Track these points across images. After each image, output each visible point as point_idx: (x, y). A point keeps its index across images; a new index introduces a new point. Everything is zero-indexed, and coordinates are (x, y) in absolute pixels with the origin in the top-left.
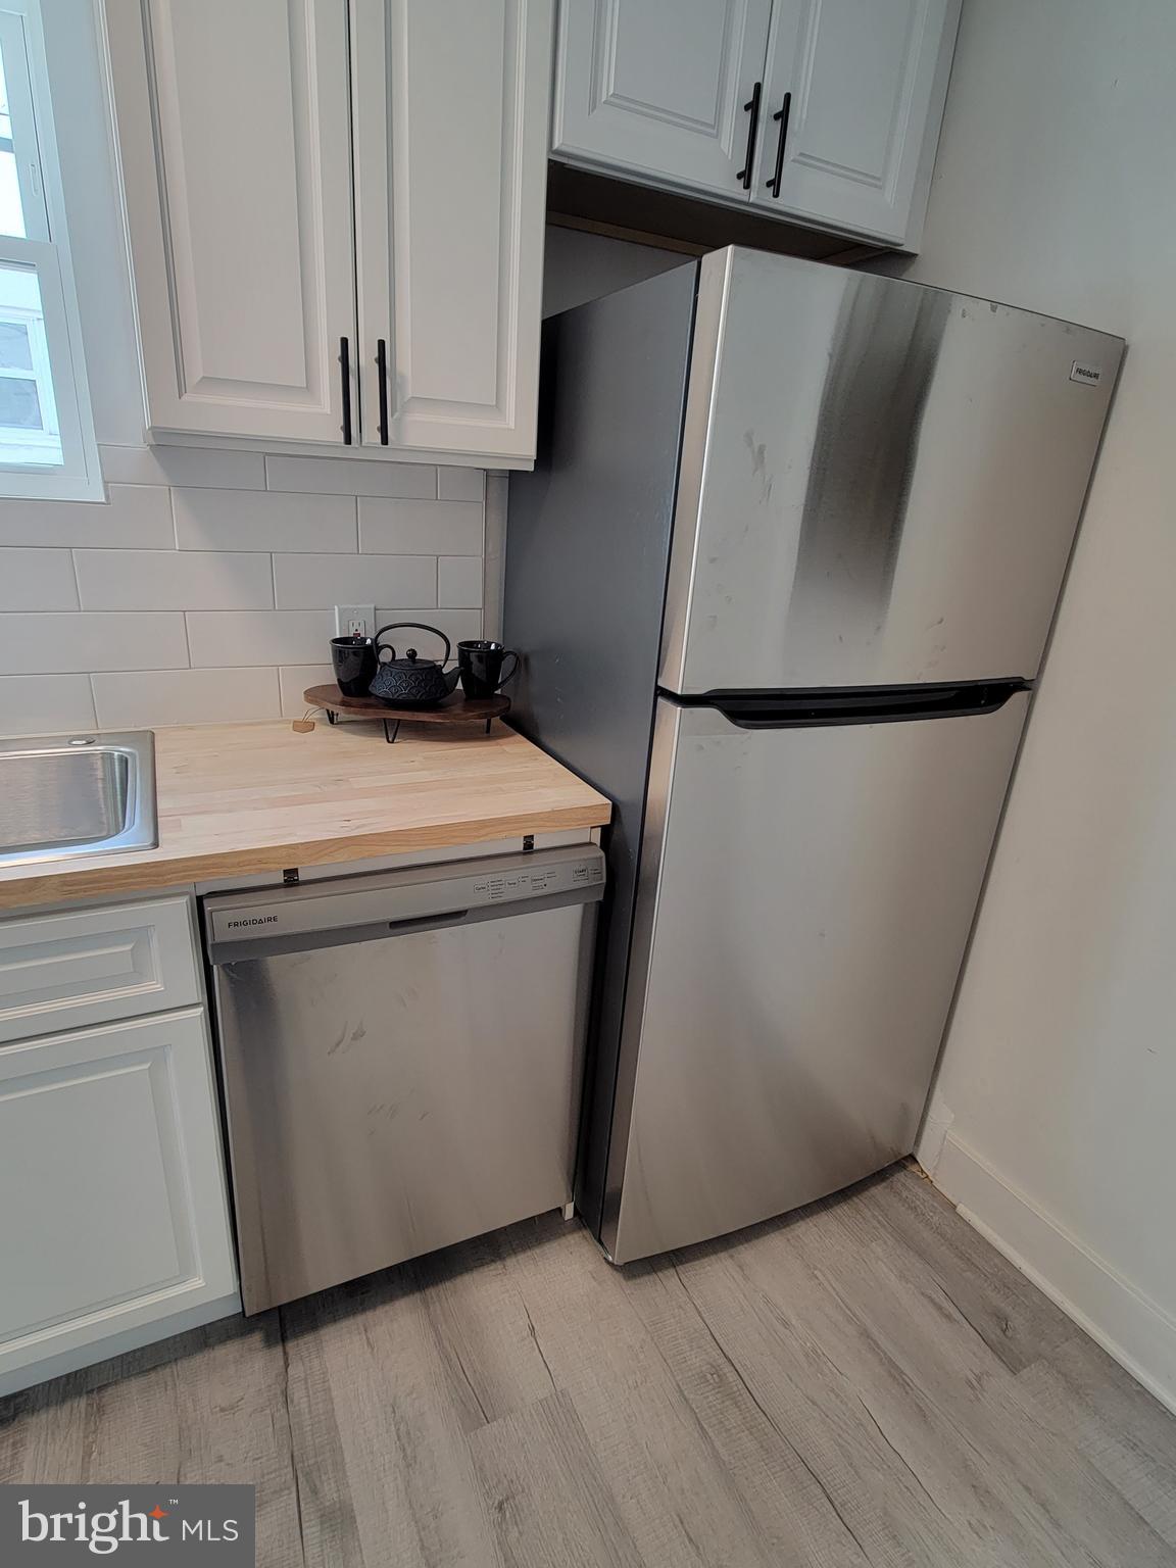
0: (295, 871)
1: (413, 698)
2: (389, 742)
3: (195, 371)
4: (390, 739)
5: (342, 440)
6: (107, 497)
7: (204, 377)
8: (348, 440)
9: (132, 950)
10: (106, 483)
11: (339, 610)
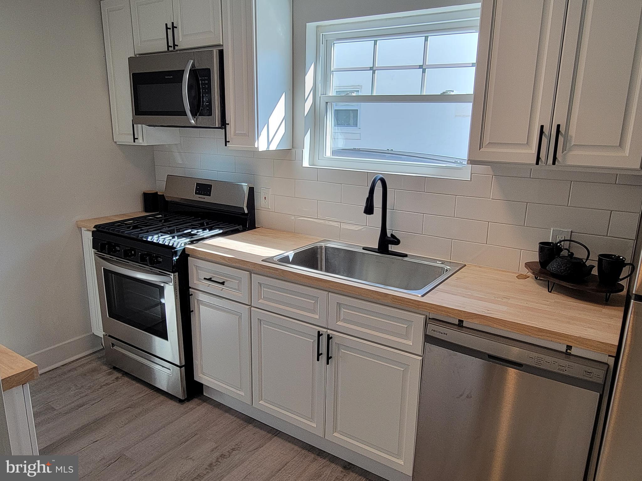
0: (462, 321)
1: (560, 274)
2: (549, 291)
3: (486, 141)
4: (550, 291)
5: (535, 163)
6: (471, 179)
7: (489, 143)
8: (537, 163)
9: (407, 327)
10: (471, 174)
11: (553, 230)
